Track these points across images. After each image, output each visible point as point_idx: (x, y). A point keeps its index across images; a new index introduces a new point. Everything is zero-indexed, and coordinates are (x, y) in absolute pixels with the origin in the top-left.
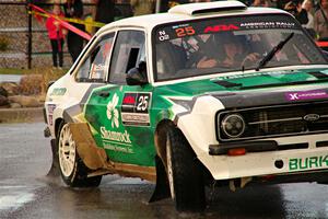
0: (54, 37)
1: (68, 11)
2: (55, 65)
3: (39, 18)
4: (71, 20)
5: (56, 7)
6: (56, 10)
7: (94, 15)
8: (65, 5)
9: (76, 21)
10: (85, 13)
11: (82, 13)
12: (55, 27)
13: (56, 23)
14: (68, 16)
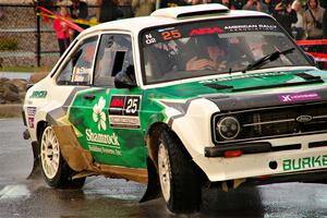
0: (62, 37)
1: (74, 13)
3: (47, 19)
4: (77, 21)
5: (63, 9)
6: (63, 11)
7: (98, 16)
8: (71, 8)
9: (81, 22)
10: (90, 14)
11: (87, 14)
12: (62, 27)
13: (63, 24)
14: (74, 17)
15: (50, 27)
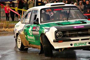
0: (7, 12)
1: (11, 5)
2: (7, 20)
3: (3, 7)
4: (11, 8)
5: (7, 4)
6: (7, 5)
7: (18, 6)
8: (10, 4)
9: (13, 8)
10: (15, 6)
11: (14, 6)
12: (7, 10)
13: (7, 9)
14: (10, 7)
15: (3, 9)
